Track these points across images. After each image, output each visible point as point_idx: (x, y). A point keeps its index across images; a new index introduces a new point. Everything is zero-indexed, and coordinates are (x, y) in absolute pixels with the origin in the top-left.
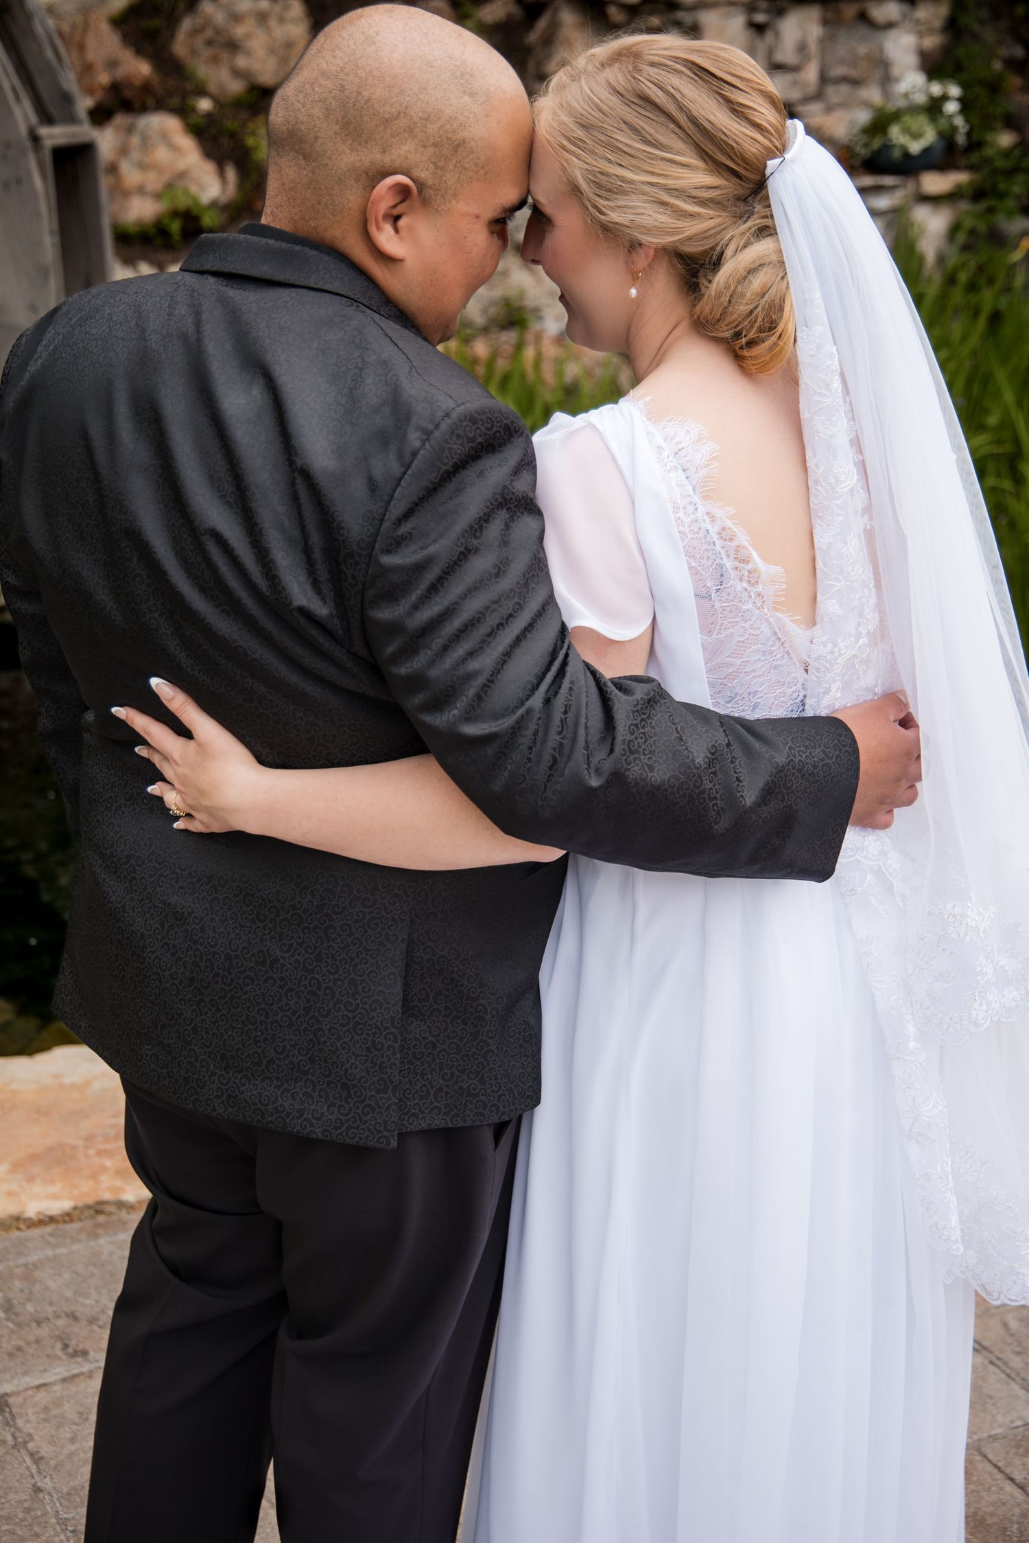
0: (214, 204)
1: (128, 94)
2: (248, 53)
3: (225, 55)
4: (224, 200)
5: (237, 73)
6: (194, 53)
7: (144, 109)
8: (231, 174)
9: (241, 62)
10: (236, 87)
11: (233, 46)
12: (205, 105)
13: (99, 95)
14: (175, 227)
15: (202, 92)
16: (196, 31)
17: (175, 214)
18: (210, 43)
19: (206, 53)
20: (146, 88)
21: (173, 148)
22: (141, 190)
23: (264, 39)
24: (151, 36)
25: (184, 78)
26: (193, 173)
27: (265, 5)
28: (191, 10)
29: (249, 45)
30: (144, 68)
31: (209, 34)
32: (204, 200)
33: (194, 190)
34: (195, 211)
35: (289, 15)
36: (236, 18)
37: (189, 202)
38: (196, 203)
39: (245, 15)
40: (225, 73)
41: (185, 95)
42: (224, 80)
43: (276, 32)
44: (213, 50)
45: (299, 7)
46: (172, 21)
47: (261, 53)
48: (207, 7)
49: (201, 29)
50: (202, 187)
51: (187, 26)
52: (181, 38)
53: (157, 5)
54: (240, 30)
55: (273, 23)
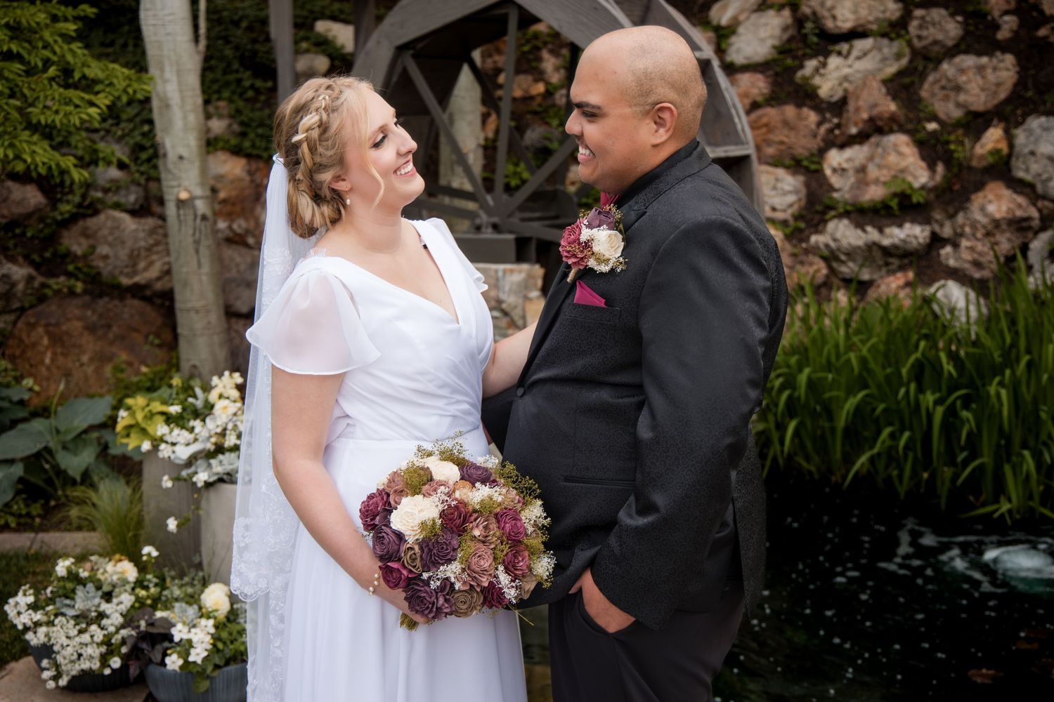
0: (923, 188)
1: (880, 123)
2: (967, 92)
3: (952, 94)
4: (931, 184)
5: (958, 105)
6: (933, 95)
7: (891, 131)
8: (940, 168)
9: (962, 98)
10: (957, 114)
11: (958, 89)
12: (932, 126)
13: (861, 125)
14: (894, 203)
15: (934, 118)
16: (936, 82)
17: (895, 195)
18: (943, 88)
19: (941, 94)
20: (893, 118)
21: (900, 154)
22: (877, 181)
23: (980, 81)
24: (907, 87)
25: (920, 111)
26: (912, 169)
27: (985, 60)
28: (936, 68)
29: (969, 86)
30: (893, 107)
31: (944, 82)
32: (916, 185)
33: (910, 179)
34: (909, 192)
35: (1002, 65)
36: (962, 71)
37: (905, 187)
38: (911, 187)
39: (969, 68)
40: (951, 106)
41: (919, 121)
42: (950, 110)
43: (991, 77)
44: (945, 92)
45: (1009, 59)
46: (923, 76)
47: (977, 91)
48: (945, 66)
49: (939, 81)
50: (915, 177)
51: (931, 78)
52: (926, 86)
53: (916, 68)
54: (964, 78)
55: (989, 71)
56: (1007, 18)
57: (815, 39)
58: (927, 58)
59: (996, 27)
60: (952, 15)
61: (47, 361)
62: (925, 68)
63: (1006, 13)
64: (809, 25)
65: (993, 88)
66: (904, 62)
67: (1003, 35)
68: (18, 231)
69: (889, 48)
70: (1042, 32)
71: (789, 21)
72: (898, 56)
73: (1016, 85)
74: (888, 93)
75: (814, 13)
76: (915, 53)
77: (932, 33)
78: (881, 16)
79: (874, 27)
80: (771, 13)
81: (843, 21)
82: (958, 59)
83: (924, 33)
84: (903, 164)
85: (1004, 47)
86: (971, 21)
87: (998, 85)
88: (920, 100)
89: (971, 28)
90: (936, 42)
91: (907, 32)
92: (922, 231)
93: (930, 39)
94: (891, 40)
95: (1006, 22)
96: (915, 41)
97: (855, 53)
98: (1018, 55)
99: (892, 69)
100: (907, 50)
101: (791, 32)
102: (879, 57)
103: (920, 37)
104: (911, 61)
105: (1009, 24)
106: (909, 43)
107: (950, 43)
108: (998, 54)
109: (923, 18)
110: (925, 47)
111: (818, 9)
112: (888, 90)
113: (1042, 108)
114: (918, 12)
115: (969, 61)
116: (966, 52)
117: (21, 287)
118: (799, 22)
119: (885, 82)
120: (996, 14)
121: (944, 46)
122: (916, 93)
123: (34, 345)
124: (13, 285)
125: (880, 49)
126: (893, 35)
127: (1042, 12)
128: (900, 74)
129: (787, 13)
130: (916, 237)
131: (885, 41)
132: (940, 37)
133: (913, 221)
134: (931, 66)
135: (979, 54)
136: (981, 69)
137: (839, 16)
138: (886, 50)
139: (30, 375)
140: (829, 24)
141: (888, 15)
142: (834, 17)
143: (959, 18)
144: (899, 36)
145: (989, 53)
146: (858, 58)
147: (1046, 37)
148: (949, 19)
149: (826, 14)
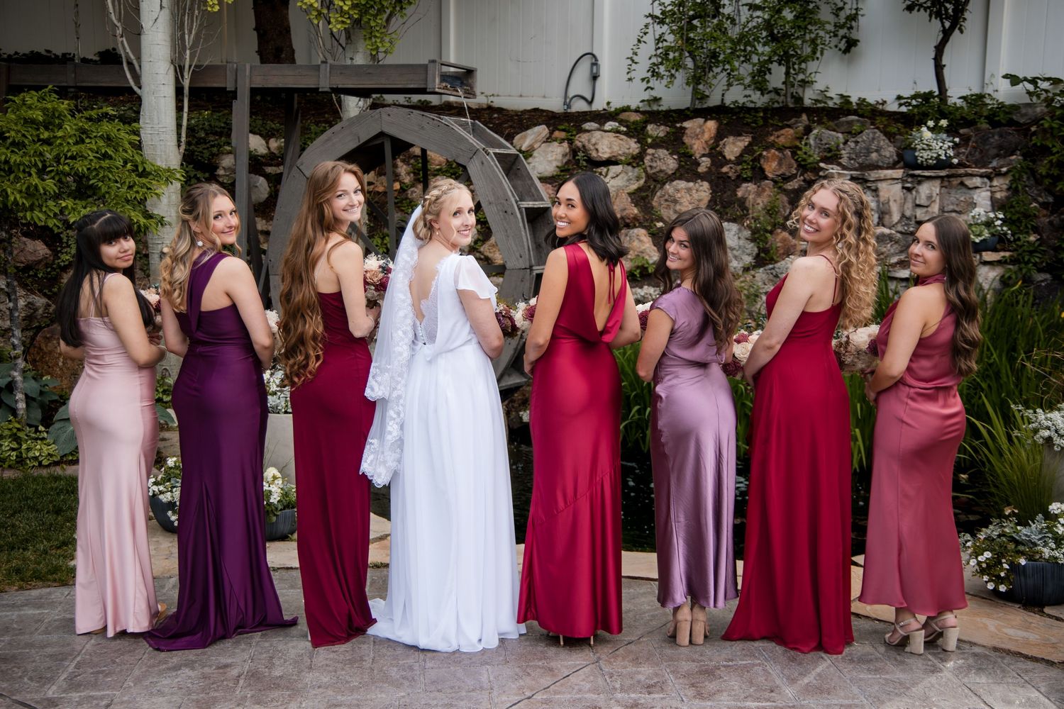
1: (628, 221)
2: (681, 204)
3: (672, 205)
5: (675, 212)
6: (660, 205)
7: (635, 227)
9: (678, 207)
10: (674, 217)
11: (675, 202)
12: (660, 225)
14: (637, 273)
15: (661, 219)
16: (662, 196)
17: (638, 267)
18: (666, 200)
19: (665, 204)
20: (635, 218)
21: (640, 241)
23: (689, 198)
24: (643, 198)
25: (654, 214)
26: (648, 251)
27: (691, 184)
28: (661, 188)
29: (682, 200)
30: (636, 211)
31: (667, 197)
32: (651, 262)
33: (647, 257)
34: (646, 266)
35: (701, 188)
36: (678, 191)
37: (645, 262)
38: (648, 263)
39: (682, 188)
40: (671, 212)
41: (652, 221)
42: (669, 215)
43: (696, 196)
44: (667, 203)
45: (706, 185)
46: (654, 192)
47: (687, 204)
48: (667, 186)
49: (664, 195)
50: (650, 257)
51: (658, 194)
52: (656, 199)
53: (649, 187)
54: (679, 195)
55: (694, 191)
56: (703, 159)
57: (585, 164)
58: (655, 181)
59: (698, 164)
60: (671, 154)
61: (60, 364)
62: (655, 187)
63: (704, 155)
64: (581, 154)
65: (697, 203)
66: (642, 182)
67: (701, 169)
68: (31, 273)
69: (632, 172)
70: (725, 169)
71: (568, 150)
72: (638, 178)
73: (710, 201)
74: (632, 202)
75: (584, 146)
76: (648, 177)
77: (659, 165)
78: (627, 151)
79: (623, 158)
80: (556, 144)
81: (603, 153)
82: (675, 183)
83: (654, 165)
84: (643, 248)
85: (702, 177)
86: (682, 159)
87: (700, 201)
88: (653, 208)
89: (683, 163)
90: (661, 171)
91: (644, 164)
92: (655, 291)
93: (658, 169)
94: (634, 167)
95: (703, 162)
96: (648, 169)
97: (611, 174)
98: (710, 182)
99: (634, 186)
100: (644, 175)
101: (567, 158)
102: (626, 178)
103: (651, 166)
104: (645, 182)
105: (705, 163)
106: (645, 171)
107: (670, 172)
108: (699, 181)
109: (653, 154)
110: (654, 173)
111: (587, 144)
112: (632, 200)
113: (725, 217)
114: (650, 151)
115: (682, 184)
116: (680, 178)
117: (40, 311)
118: (574, 152)
119: (630, 194)
120: (698, 156)
121: (666, 174)
122: (649, 203)
123: (50, 352)
124: (36, 310)
125: (627, 173)
126: (634, 165)
127: (724, 157)
128: (639, 189)
129: (565, 144)
130: (650, 295)
131: (630, 168)
132: (664, 168)
133: (649, 285)
134: (659, 186)
135: (688, 181)
136: (689, 190)
137: (600, 150)
138: (630, 174)
139: (48, 373)
140: (594, 154)
141: (631, 151)
142: (597, 150)
143: (676, 157)
144: (638, 165)
145: (694, 181)
146: (612, 178)
147: (727, 173)
148: (669, 156)
149: (592, 147)
